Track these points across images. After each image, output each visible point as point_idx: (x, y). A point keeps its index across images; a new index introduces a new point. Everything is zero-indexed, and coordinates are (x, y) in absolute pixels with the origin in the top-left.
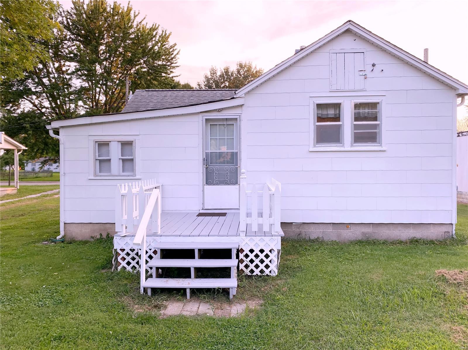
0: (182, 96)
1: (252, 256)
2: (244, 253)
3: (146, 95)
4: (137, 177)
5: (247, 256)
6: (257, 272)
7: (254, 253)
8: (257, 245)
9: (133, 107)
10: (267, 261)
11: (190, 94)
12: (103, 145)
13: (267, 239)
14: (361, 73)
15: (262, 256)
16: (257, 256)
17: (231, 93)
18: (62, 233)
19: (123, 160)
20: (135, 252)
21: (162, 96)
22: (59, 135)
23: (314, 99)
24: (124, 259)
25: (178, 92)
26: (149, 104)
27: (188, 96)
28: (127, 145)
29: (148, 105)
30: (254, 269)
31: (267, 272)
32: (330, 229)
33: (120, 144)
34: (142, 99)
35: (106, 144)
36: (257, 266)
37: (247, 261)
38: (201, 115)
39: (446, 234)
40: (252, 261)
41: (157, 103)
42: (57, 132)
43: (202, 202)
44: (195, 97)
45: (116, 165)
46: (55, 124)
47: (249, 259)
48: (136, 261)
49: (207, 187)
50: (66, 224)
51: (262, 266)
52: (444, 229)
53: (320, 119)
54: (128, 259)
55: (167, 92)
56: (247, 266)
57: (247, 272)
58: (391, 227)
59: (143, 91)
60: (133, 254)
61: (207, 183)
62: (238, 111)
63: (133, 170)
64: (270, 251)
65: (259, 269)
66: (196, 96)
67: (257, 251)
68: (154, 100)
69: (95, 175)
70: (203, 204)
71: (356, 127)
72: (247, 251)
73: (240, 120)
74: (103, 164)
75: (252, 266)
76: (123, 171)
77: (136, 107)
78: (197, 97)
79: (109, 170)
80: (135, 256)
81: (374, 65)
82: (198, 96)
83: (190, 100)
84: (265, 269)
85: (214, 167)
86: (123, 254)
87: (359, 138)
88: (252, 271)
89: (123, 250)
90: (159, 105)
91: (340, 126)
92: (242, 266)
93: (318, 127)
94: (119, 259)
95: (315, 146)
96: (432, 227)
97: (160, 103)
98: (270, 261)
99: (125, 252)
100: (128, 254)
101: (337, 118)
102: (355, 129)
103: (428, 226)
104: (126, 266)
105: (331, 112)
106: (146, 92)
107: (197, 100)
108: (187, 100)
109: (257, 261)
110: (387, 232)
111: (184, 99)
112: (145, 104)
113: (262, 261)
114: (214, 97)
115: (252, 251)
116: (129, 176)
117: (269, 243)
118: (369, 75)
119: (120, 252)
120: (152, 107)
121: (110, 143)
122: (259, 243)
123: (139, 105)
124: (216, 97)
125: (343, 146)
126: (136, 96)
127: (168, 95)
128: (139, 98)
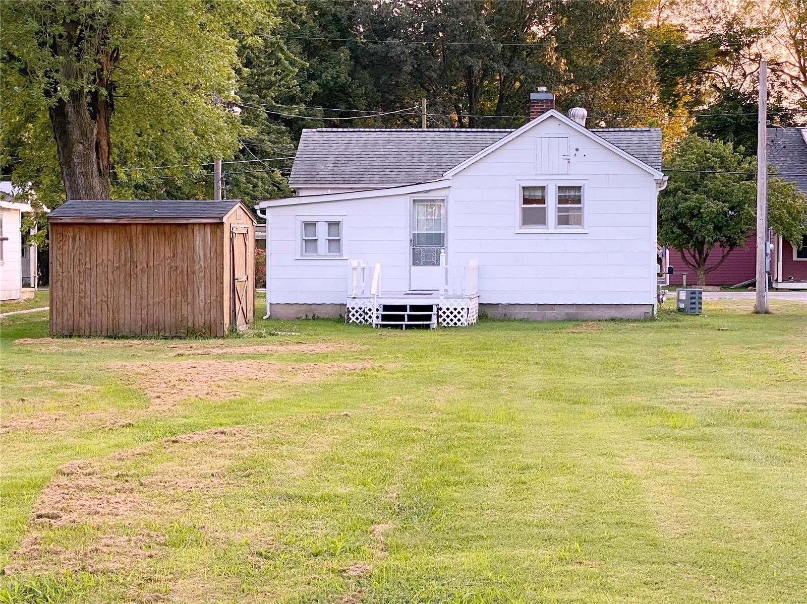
0: (374, 142)
1: (448, 313)
2: (442, 311)
3: (319, 139)
4: (344, 258)
5: (444, 313)
6: (452, 324)
7: (450, 311)
8: (452, 304)
9: (307, 162)
10: (459, 316)
11: (386, 139)
12: (310, 225)
13: (459, 300)
14: (565, 157)
15: (455, 313)
16: (452, 313)
17: (448, 136)
18: (268, 313)
19: (329, 240)
20: (362, 310)
21: (344, 142)
22: (265, 214)
23: (520, 182)
24: (353, 315)
25: (367, 133)
26: (327, 156)
27: (383, 142)
28: (334, 225)
29: (326, 159)
30: (450, 322)
31: (459, 324)
32: (535, 310)
33: (327, 224)
34: (316, 148)
35: (314, 224)
36: (452, 320)
37: (444, 316)
38: (409, 196)
39: (646, 314)
40: (448, 316)
41: (339, 156)
42: (263, 211)
43: (408, 283)
44: (393, 144)
45: (323, 245)
46: (263, 204)
47: (446, 315)
48: (362, 317)
49: (413, 268)
50: (273, 306)
51: (455, 320)
52: (644, 310)
53: (526, 201)
54: (357, 315)
55: (349, 133)
56: (444, 320)
57: (445, 324)
58: (594, 307)
59: (314, 132)
60: (360, 312)
61: (413, 264)
62: (445, 192)
63: (339, 250)
64: (462, 309)
65: (453, 322)
66: (395, 142)
67: (452, 309)
68: (333, 150)
69: (301, 256)
70: (410, 285)
71: (560, 210)
72: (444, 309)
73: (447, 202)
74: (309, 244)
75: (448, 320)
76: (329, 252)
77: (309, 162)
78: (396, 144)
79: (316, 251)
80: (362, 313)
81: (577, 150)
82: (398, 142)
83: (387, 150)
84: (457, 322)
85: (420, 248)
86: (353, 312)
87: (563, 220)
88: (448, 323)
89: (353, 309)
90: (343, 159)
91: (544, 208)
92: (440, 320)
93: (523, 208)
94: (350, 315)
95: (520, 228)
96: (633, 308)
97: (343, 156)
98: (462, 316)
99: (355, 310)
100: (357, 312)
101: (542, 201)
102: (559, 212)
103: (629, 307)
104: (355, 320)
105: (538, 194)
106: (318, 133)
107: (397, 150)
108: (382, 150)
109: (452, 316)
110: (590, 312)
111: (378, 147)
112: (321, 156)
113: (455, 316)
114: (422, 145)
115: (448, 309)
116: (335, 256)
117: (461, 303)
118: (572, 159)
119: (351, 310)
120: (332, 162)
121: (317, 223)
122: (453, 303)
123: (314, 159)
124: (425, 144)
125: (547, 228)
126: (306, 142)
127: (353, 139)
128: (311, 145)
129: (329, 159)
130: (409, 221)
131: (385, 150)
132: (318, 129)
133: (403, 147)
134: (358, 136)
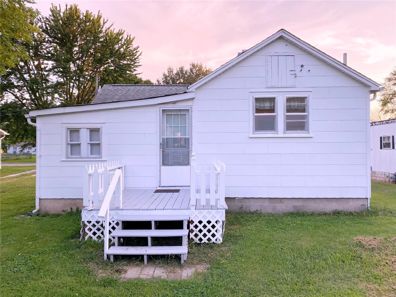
0: (143, 90)
1: (200, 227)
2: (194, 224)
3: (112, 89)
4: (103, 159)
5: (196, 226)
6: (205, 240)
7: (203, 224)
8: (205, 217)
10: (213, 231)
11: (150, 89)
12: (74, 132)
13: (213, 212)
14: (292, 73)
15: (209, 226)
16: (205, 226)
17: (184, 88)
18: (37, 207)
19: (91, 145)
20: (100, 224)
22: (36, 123)
23: (253, 94)
24: (90, 230)
25: (140, 86)
26: (114, 96)
27: (148, 90)
28: (94, 131)
30: (203, 238)
31: (213, 240)
32: (267, 204)
33: (89, 130)
34: (109, 93)
35: (77, 130)
36: (205, 235)
37: (196, 231)
38: (158, 106)
39: (362, 206)
40: (200, 231)
41: (122, 96)
42: (34, 120)
43: (159, 180)
44: (154, 91)
45: (85, 149)
46: (33, 114)
47: (198, 229)
48: (101, 231)
49: (163, 167)
50: (40, 200)
51: (209, 235)
52: (361, 203)
53: (258, 110)
54: (94, 230)
55: (130, 87)
56: (196, 235)
57: (197, 240)
58: (317, 201)
59: (110, 86)
60: (98, 226)
61: (163, 164)
62: (189, 103)
63: (99, 153)
64: (216, 222)
65: (207, 238)
66: (155, 90)
67: (205, 222)
68: (119, 94)
69: (67, 157)
70: (160, 182)
71: (288, 117)
72: (196, 222)
73: (192, 111)
74: (74, 148)
75: (201, 235)
76: (91, 154)
78: (156, 91)
79: (79, 153)
80: (100, 227)
81: (302, 66)
82: (156, 90)
83: (150, 94)
84: (211, 238)
86: (89, 226)
87: (290, 127)
88: (201, 240)
89: (89, 222)
90: (123, 98)
91: (274, 116)
92: (192, 235)
93: (256, 117)
94: (86, 230)
95: (254, 133)
96: (351, 201)
97: (124, 96)
98: (216, 231)
99: (92, 224)
100: (94, 226)
101: (272, 110)
102: (287, 119)
103: (348, 200)
104: (92, 236)
105: (267, 105)
106: (112, 86)
107: (156, 94)
108: (147, 94)
109: (205, 231)
110: (314, 205)
111: (145, 93)
112: (111, 96)
113: (209, 231)
114: (170, 91)
115: (200, 222)
116: (96, 158)
117: (215, 215)
118: (298, 74)
119: (87, 224)
120: (117, 99)
121: (80, 130)
122: (207, 215)
123: (106, 98)
124: (172, 91)
125: (277, 133)
126: (104, 90)
127: (131, 89)
128: (106, 91)
129: (115, 98)
130: (159, 128)
131: (148, 94)
132: (112, 85)
133: (159, 93)
134: (134, 88)
